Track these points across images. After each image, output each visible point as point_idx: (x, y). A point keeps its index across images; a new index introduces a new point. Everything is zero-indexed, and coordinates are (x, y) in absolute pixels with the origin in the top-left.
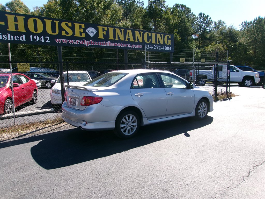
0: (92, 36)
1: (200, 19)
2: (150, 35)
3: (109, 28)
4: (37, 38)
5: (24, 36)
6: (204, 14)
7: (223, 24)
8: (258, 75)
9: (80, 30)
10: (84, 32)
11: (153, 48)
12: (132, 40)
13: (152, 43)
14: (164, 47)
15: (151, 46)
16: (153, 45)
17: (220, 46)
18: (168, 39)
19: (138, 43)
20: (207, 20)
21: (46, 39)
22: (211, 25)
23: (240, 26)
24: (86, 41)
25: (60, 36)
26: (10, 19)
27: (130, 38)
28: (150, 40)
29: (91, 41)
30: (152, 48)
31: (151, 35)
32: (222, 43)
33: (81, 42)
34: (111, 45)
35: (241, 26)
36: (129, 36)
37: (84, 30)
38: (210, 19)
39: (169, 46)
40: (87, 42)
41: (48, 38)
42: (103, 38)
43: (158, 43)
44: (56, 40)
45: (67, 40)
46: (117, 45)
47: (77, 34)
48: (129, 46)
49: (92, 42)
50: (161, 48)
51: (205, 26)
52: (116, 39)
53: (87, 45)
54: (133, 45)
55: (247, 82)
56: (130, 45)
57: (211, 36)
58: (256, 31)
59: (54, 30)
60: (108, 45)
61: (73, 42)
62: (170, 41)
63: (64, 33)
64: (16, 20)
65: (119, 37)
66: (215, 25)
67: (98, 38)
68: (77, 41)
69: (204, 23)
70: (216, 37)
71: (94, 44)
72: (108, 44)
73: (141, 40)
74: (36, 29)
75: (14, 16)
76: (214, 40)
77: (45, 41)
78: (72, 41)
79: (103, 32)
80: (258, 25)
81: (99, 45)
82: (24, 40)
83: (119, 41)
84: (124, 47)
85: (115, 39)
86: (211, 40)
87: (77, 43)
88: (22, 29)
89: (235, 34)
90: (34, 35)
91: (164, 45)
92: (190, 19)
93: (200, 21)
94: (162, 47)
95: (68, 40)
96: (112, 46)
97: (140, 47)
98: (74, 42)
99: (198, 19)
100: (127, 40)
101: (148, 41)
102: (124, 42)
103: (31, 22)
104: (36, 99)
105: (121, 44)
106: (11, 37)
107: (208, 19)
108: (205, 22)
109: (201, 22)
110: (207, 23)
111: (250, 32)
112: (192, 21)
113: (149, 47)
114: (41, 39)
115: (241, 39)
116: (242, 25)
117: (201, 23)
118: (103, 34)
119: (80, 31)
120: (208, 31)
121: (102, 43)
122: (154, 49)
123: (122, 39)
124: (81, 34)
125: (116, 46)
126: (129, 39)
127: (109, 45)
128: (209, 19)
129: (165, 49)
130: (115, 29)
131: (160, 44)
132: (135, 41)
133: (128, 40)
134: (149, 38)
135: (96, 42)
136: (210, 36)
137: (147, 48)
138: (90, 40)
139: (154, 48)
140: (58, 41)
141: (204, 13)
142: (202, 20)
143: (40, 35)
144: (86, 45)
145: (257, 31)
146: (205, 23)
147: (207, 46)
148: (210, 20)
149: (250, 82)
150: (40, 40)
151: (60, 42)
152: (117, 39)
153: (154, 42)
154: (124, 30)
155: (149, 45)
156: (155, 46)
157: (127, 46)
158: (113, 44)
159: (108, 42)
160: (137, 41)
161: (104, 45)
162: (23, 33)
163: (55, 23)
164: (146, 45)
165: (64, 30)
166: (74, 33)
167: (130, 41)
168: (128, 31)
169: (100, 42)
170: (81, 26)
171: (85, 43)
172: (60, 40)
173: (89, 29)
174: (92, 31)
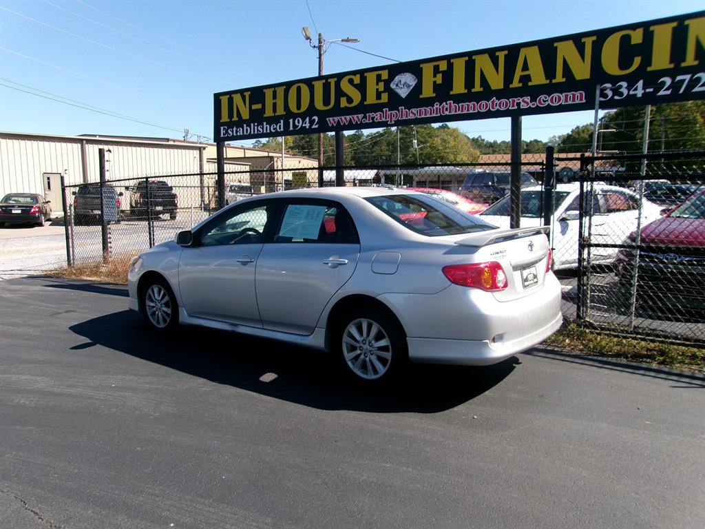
0: (404, 96)
2: (638, 39)
3: (452, 60)
4: (299, 123)
5: (282, 121)
9: (377, 87)
10: (387, 88)
12: (538, 80)
13: (650, 69)
15: (640, 84)
16: (652, 79)
21: (312, 122)
24: (389, 113)
25: (337, 111)
26: (269, 95)
27: (529, 75)
28: (637, 61)
29: (402, 109)
30: (645, 94)
31: (648, 35)
33: (377, 116)
34: (455, 111)
36: (525, 67)
37: (387, 83)
40: (391, 114)
41: (316, 118)
42: (434, 95)
43: (689, 62)
44: (329, 120)
45: (348, 118)
47: (371, 99)
48: (525, 102)
49: (401, 113)
53: (391, 122)
54: (543, 97)
56: (527, 99)
59: (326, 101)
60: (447, 113)
61: (359, 120)
63: (344, 103)
65: (484, 81)
68: (369, 116)
71: (407, 116)
72: (446, 109)
74: (299, 107)
75: (273, 89)
77: (310, 127)
78: (357, 118)
79: (435, 76)
81: (420, 115)
82: (282, 129)
83: (486, 94)
84: (503, 109)
85: (469, 91)
87: (369, 120)
88: (280, 109)
90: (295, 116)
95: (351, 117)
96: (459, 112)
98: (363, 118)
100: (516, 84)
102: (505, 93)
103: (293, 94)
105: (493, 102)
106: (267, 128)
113: (629, 90)
114: (306, 123)
118: (435, 82)
121: (428, 109)
122: (661, 93)
123: (497, 82)
124: (379, 96)
125: (471, 111)
126: (525, 79)
130: (475, 56)
133: (521, 85)
135: (414, 110)
137: (616, 97)
138: (400, 108)
139: (658, 90)
143: (303, 116)
144: (388, 123)
150: (303, 125)
151: (335, 122)
152: (478, 88)
153: (661, 64)
154: (506, 52)
155: (624, 84)
156: (668, 81)
157: (513, 106)
158: (462, 106)
159: (447, 104)
160: (564, 80)
161: (434, 115)
162: (281, 117)
163: (330, 82)
164: (609, 85)
165: (345, 95)
166: (364, 97)
167: (530, 84)
168: (523, 52)
169: (423, 109)
170: (381, 75)
171: (386, 118)
172: (335, 118)
173: (397, 79)
174: (405, 83)
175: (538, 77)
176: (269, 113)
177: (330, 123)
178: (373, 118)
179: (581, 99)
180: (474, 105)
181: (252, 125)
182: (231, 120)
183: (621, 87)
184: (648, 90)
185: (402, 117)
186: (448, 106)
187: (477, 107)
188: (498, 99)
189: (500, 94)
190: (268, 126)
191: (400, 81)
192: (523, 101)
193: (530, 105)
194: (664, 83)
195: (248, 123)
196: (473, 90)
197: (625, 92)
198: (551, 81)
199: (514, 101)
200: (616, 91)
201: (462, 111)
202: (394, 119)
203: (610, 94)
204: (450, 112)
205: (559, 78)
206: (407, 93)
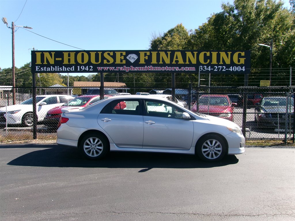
0: (132, 62)
2: (208, 55)
3: (152, 52)
4: (83, 68)
5: (73, 67)
9: (121, 58)
13: (212, 63)
14: (231, 67)
15: (210, 67)
16: (213, 66)
18: (240, 56)
19: (191, 65)
21: (89, 68)
24: (126, 67)
25: (102, 64)
26: (66, 55)
28: (209, 61)
29: (132, 67)
30: (211, 70)
31: (211, 54)
33: (121, 69)
34: (153, 69)
36: (177, 58)
37: (125, 57)
39: (242, 66)
40: (127, 68)
41: (92, 67)
42: (145, 63)
43: (221, 63)
45: (108, 68)
47: (118, 62)
48: (177, 69)
50: (226, 68)
53: (127, 71)
54: (183, 68)
59: (97, 60)
60: (150, 70)
61: (113, 69)
62: (242, 60)
63: (105, 62)
64: (69, 55)
65: (163, 60)
67: (139, 63)
71: (134, 70)
73: (194, 61)
74: (83, 61)
75: (69, 53)
77: (88, 70)
78: (112, 68)
79: (145, 56)
81: (139, 69)
82: (73, 70)
83: (164, 65)
84: (170, 70)
85: (158, 63)
87: (117, 69)
88: (73, 62)
90: (80, 65)
94: (228, 67)
95: (109, 67)
96: (155, 70)
97: (193, 69)
98: (115, 68)
100: (174, 62)
101: (205, 61)
103: (79, 56)
105: (166, 68)
106: (65, 69)
113: (207, 69)
118: (145, 59)
121: (143, 68)
122: (215, 70)
123: (167, 61)
124: (121, 61)
125: (159, 70)
126: (177, 61)
129: (233, 70)
130: (159, 52)
131: (224, 64)
132: (186, 63)
133: (175, 63)
134: (206, 58)
135: (137, 68)
137: (204, 70)
143: (85, 65)
150: (85, 69)
152: (161, 62)
153: (214, 61)
154: (171, 52)
155: (206, 67)
156: (216, 67)
157: (173, 69)
158: (156, 68)
160: (189, 63)
161: (145, 70)
162: (73, 65)
163: (99, 53)
164: (201, 66)
165: (106, 59)
166: (115, 60)
167: (178, 63)
168: (176, 53)
169: (140, 68)
170: (122, 53)
171: (125, 69)
172: (101, 68)
173: (129, 55)
174: (133, 57)
175: (181, 62)
176: (66, 62)
177: (99, 69)
178: (119, 69)
179: (194, 70)
180: (160, 68)
181: (56, 67)
182: (43, 64)
183: (205, 67)
184: (212, 69)
185: (132, 69)
186: (150, 67)
187: (161, 69)
188: (168, 67)
189: (169, 65)
190: (66, 68)
191: (131, 56)
192: (176, 68)
193: (179, 70)
194: (215, 68)
195: (54, 66)
196: (159, 63)
197: (206, 69)
198: (185, 63)
199: (173, 68)
200: (204, 68)
201: (156, 69)
202: (128, 70)
203: (202, 69)
204: (151, 69)
205: (187, 63)
206: (134, 61)
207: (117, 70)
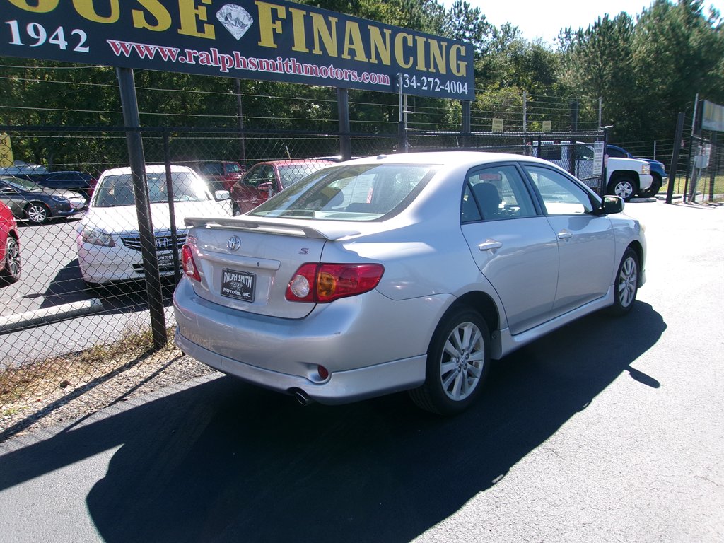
0: (237, 37)
1: (459, 17)
2: (410, 43)
3: (291, 10)
4: (36, 31)
6: (466, 6)
7: (515, 33)
8: (648, 168)
9: (197, 12)
10: (212, 19)
11: (419, 84)
12: (361, 56)
13: (417, 68)
14: (448, 82)
15: (414, 77)
16: (420, 75)
17: (513, 91)
18: (459, 57)
19: (379, 68)
20: (475, 22)
21: (72, 40)
22: (486, 34)
23: (555, 40)
24: (219, 55)
25: (125, 29)
27: (354, 50)
28: (411, 58)
29: (237, 54)
30: (417, 86)
31: (415, 41)
32: (518, 85)
33: (203, 56)
34: (300, 72)
35: (558, 40)
36: (351, 42)
37: (212, 11)
38: (484, 18)
40: (223, 58)
41: (84, 36)
42: (275, 46)
43: (432, 70)
44: (113, 44)
45: (153, 48)
46: (319, 71)
47: (188, 28)
48: (354, 76)
49: (238, 59)
50: (441, 84)
51: (470, 39)
52: (314, 52)
53: (224, 69)
54: (365, 74)
55: (621, 189)
56: (355, 73)
57: (486, 67)
58: (599, 54)
60: (291, 72)
61: (174, 57)
62: (463, 65)
63: (139, 20)
65: (322, 47)
66: (495, 36)
67: (259, 44)
68: (190, 54)
69: (467, 29)
70: (501, 67)
71: (245, 67)
72: (290, 66)
73: (386, 61)
76: (495, 77)
77: (71, 47)
78: (170, 53)
79: (274, 22)
80: (603, 37)
81: (262, 68)
83: (324, 60)
84: (339, 78)
86: (489, 78)
87: (190, 60)
89: (549, 62)
90: (23, 17)
91: (449, 76)
92: (432, 17)
93: (457, 23)
94: (443, 83)
95: (157, 47)
96: (303, 74)
97: (382, 80)
98: (179, 55)
99: (451, 19)
100: (346, 56)
101: (406, 61)
102: (339, 63)
104: (18, 267)
105: (331, 69)
107: (477, 19)
108: (471, 27)
109: (461, 27)
110: (476, 30)
111: (586, 55)
112: (437, 23)
113: (410, 81)
114: (56, 38)
115: (564, 75)
116: (559, 38)
117: (459, 30)
118: (274, 30)
119: (197, 16)
120: (479, 51)
121: (270, 62)
122: (423, 88)
123: (332, 51)
124: (200, 26)
125: (314, 75)
126: (352, 52)
127: (294, 72)
128: (480, 20)
130: (311, 14)
131: (437, 74)
132: (371, 61)
133: (349, 57)
134: (410, 52)
135: (254, 60)
136: (484, 65)
137: (405, 86)
138: (234, 52)
139: (422, 85)
140: (120, 47)
141: (468, 3)
142: (463, 20)
143: (47, 23)
144: (221, 70)
145: (603, 54)
146: (471, 30)
147: (481, 93)
148: (485, 22)
149: (629, 188)
150: (52, 41)
151: (127, 51)
152: (317, 51)
153: (421, 66)
154: (336, 19)
155: (408, 76)
156: (425, 80)
157: (346, 77)
158: (306, 67)
159: (290, 61)
160: (377, 62)
161: (278, 72)
164: (401, 75)
165: (139, 6)
166: (176, 22)
167: (356, 58)
168: (349, 24)
169: (264, 60)
171: (216, 63)
172: (127, 44)
173: (226, 9)
174: (237, 19)
177: (117, 50)
179: (388, 82)
180: (316, 69)
183: (406, 78)
185: (238, 66)
186: (291, 64)
188: (335, 67)
189: (336, 63)
191: (230, 14)
192: (352, 74)
193: (358, 79)
197: (408, 83)
198: (369, 60)
199: (346, 73)
200: (404, 81)
201: (306, 72)
202: (227, 66)
205: (374, 60)
206: (242, 35)
207: (187, 61)
